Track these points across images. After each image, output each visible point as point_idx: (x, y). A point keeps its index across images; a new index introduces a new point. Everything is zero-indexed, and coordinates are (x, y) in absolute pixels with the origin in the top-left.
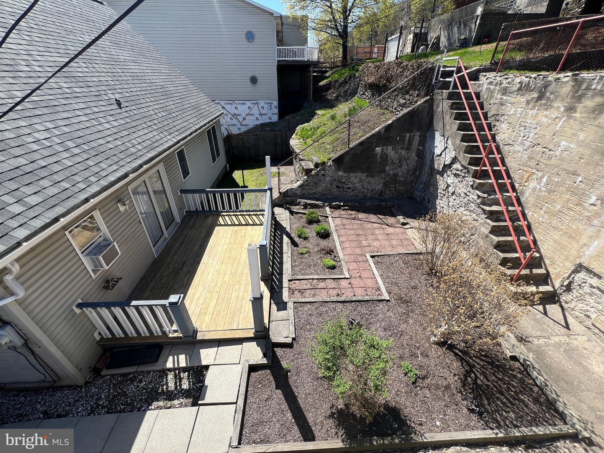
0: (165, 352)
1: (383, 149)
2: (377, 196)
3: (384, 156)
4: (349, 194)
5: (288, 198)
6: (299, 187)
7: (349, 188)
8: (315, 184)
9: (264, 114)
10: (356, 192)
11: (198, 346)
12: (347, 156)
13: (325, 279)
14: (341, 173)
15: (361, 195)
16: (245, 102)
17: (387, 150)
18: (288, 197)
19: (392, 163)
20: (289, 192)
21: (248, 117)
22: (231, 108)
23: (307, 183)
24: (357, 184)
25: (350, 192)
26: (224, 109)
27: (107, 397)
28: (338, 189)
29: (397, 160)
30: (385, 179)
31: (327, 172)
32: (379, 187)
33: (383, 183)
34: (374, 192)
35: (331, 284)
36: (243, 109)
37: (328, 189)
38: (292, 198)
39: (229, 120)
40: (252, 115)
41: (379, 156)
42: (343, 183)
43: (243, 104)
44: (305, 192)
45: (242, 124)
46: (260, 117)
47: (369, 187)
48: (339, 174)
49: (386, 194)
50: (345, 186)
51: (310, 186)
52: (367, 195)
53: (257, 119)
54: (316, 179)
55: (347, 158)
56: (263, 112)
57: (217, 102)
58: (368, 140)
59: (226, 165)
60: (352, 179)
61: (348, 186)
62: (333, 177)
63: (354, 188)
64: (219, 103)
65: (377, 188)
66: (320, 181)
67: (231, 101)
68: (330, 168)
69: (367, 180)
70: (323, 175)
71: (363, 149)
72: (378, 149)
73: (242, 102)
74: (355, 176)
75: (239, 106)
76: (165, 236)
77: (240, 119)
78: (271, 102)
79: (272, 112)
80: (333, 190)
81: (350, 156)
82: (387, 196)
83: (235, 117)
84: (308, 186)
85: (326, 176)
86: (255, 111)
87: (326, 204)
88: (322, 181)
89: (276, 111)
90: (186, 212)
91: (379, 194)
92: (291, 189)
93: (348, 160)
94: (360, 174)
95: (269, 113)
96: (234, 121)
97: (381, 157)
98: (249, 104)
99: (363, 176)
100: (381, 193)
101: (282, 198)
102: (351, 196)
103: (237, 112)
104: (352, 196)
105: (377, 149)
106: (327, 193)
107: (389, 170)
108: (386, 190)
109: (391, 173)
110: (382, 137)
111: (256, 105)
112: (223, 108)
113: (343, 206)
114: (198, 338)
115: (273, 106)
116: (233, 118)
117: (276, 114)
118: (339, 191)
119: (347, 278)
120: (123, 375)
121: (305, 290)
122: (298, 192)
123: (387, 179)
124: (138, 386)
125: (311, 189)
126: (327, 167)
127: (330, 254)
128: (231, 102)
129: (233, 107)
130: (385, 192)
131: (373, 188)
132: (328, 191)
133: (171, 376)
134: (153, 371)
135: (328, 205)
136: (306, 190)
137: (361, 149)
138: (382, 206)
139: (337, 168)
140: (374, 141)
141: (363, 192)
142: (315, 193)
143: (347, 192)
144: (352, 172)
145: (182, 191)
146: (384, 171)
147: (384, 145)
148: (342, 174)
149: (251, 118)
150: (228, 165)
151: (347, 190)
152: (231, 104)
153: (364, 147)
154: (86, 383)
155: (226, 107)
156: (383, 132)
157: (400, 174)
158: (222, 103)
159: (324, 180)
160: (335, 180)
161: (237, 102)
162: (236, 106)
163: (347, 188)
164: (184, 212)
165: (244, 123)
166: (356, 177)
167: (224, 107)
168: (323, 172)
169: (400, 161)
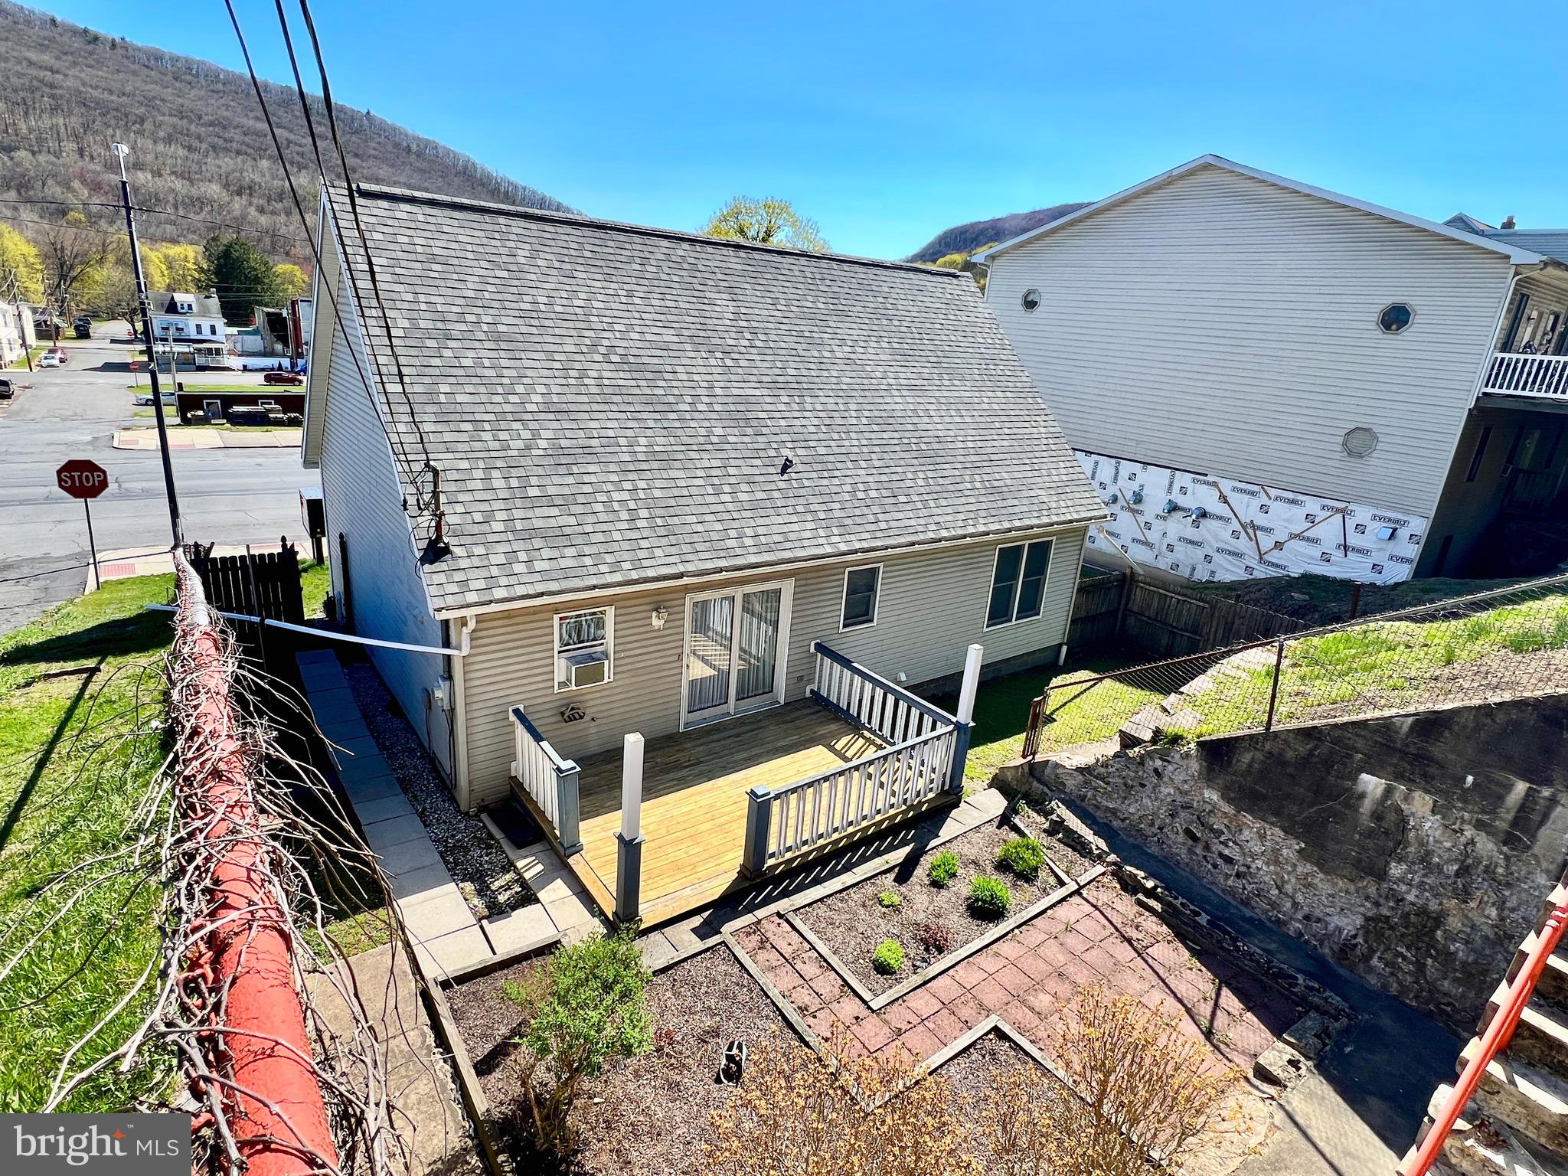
0: (537, 847)
1: (1389, 791)
2: (1327, 951)
3: (1392, 817)
4: (1221, 879)
5: (1035, 784)
6: (1078, 769)
7: (1229, 860)
8: (1125, 784)
9: (1360, 551)
10: (1249, 888)
11: (564, 872)
12: (1248, 750)
13: (833, 969)
14: (1212, 795)
15: (1266, 912)
16: (1300, 497)
17: (1406, 799)
18: (1039, 781)
19: (1425, 858)
20: (1048, 771)
21: (1295, 544)
22: (1247, 508)
23: (1103, 770)
24: (1259, 863)
25: (1227, 876)
26: (1226, 502)
27: (458, 841)
28: (1190, 842)
29: (1449, 861)
30: (1377, 904)
31: (1170, 768)
32: (1348, 923)
33: (1367, 919)
34: (1316, 927)
35: (827, 985)
36: (1284, 518)
37: (1157, 823)
38: (1046, 790)
39: (1226, 535)
40: (1308, 540)
41: (1367, 806)
42: (1212, 830)
43: (1293, 502)
44: (1089, 794)
45: (1266, 557)
46: (1337, 555)
47: (1300, 898)
48: (1207, 794)
49: (1371, 970)
50: (1217, 847)
51: (1108, 783)
52: (1285, 923)
53: (1326, 558)
54: (1132, 774)
55: (1246, 758)
56: (1354, 540)
57: (1210, 478)
58: (1338, 733)
59: (1060, 646)
60: (1246, 834)
61: (1226, 852)
62: (1186, 793)
63: (1243, 869)
64: (1215, 484)
65: (1336, 921)
66: (1143, 786)
67: (1255, 485)
68: (1186, 762)
69: (1300, 869)
70: (1156, 770)
71: (1311, 754)
72: (1371, 784)
73: (1291, 496)
74: (1259, 829)
75: (1276, 507)
76: (729, 707)
77: (1266, 542)
78: (1400, 517)
79: (1393, 548)
80: (1173, 836)
81: (1259, 756)
82: (1373, 980)
83: (1250, 531)
84: (1103, 779)
85: (1165, 779)
86: (1329, 531)
87: (1112, 858)
88: (1149, 787)
89: (1413, 551)
90: (812, 691)
91: (1336, 948)
92: (1057, 765)
93: (1250, 765)
94: (1278, 831)
95: (1381, 550)
96: (1243, 544)
97: (1377, 816)
98: (1312, 505)
99: (1291, 848)
100: (1346, 949)
101: (1023, 775)
102: (1223, 891)
103: (1261, 520)
104: (1231, 891)
105: (1364, 776)
106: (1149, 831)
107: (1401, 880)
108: (1372, 951)
109: (1411, 898)
110: (1399, 745)
111: (1339, 516)
112: (1223, 499)
113: (1151, 893)
114: (570, 861)
115: (1404, 533)
116: (1243, 534)
117: (1408, 561)
118: (1191, 851)
119: (869, 1008)
120: (491, 836)
121: (773, 947)
122: (1071, 784)
123: (1385, 911)
124: (482, 856)
125: (1108, 795)
126: (1177, 756)
127: (927, 950)
128: (1256, 488)
129: (1256, 503)
130: (1366, 958)
131: (1317, 913)
132: (1155, 830)
133: (509, 876)
134: (507, 857)
135: (1115, 864)
136: (1095, 789)
137: (1303, 749)
138: (1292, 985)
139: (1204, 771)
140: (1360, 744)
141: (1274, 905)
142: (1114, 812)
143: (1215, 866)
144: (1251, 813)
145: (820, 647)
146: (1381, 875)
147: (1399, 777)
148: (1215, 797)
149: (1302, 550)
150: (1064, 649)
151: (1219, 861)
152: (1253, 493)
153: (1316, 748)
154: (467, 814)
155: (1234, 498)
156: (1405, 728)
157: (1454, 923)
158: (1226, 486)
159: (1154, 788)
160: (1187, 807)
161: (1273, 492)
162: (1264, 500)
163: (1221, 855)
164: (808, 689)
165: (1275, 557)
166: (1262, 837)
167: (1225, 498)
168: (1158, 763)
169: (1464, 871)
